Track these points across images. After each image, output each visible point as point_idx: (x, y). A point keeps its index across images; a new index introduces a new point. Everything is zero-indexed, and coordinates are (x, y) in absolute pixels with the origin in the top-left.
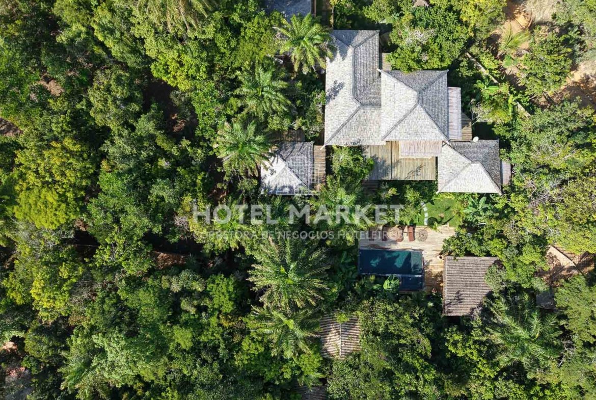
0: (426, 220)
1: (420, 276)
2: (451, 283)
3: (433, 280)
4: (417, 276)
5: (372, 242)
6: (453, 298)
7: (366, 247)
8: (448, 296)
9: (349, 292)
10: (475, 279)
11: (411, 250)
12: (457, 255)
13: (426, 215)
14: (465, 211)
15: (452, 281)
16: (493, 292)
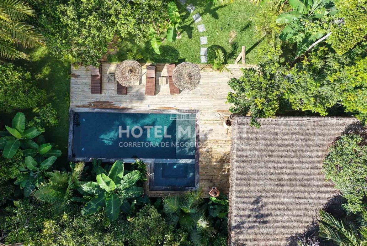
0: (203, 50)
1: (189, 161)
2: (245, 177)
3: (215, 168)
4: (183, 161)
5: (98, 97)
6: (247, 213)
7: (84, 107)
8: (239, 209)
9: (16, 203)
10: (302, 169)
11: (174, 112)
12: (261, 113)
13: (204, 40)
14: (279, 21)
15: (247, 174)
16: (345, 202)
